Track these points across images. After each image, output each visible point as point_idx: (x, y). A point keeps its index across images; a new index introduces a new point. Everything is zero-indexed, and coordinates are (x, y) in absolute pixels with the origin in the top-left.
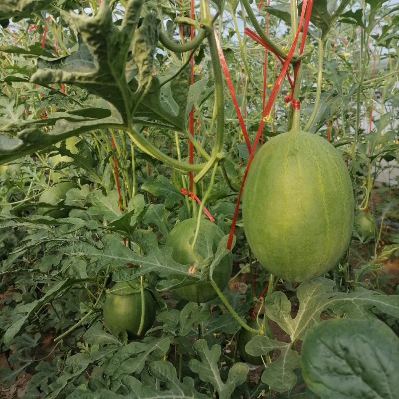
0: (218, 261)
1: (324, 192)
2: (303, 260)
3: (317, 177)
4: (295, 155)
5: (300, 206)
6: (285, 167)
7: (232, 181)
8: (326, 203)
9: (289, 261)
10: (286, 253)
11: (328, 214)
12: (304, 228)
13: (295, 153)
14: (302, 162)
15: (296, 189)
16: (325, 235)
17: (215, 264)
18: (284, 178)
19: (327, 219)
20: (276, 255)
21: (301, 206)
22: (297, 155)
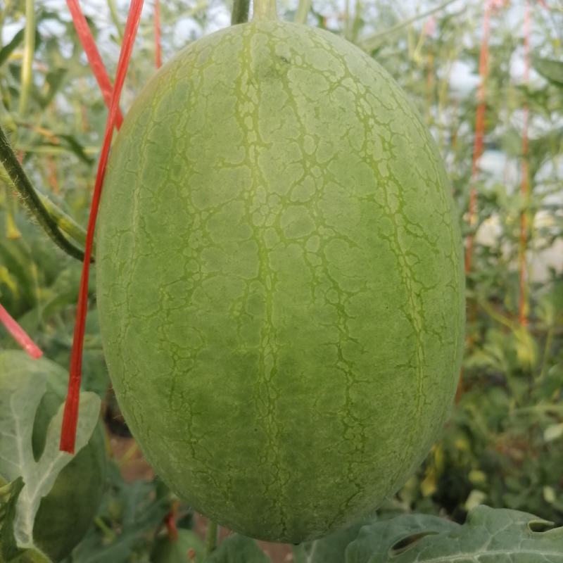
0: (49, 480)
1: (399, 211)
2: (338, 480)
3: (371, 157)
4: (282, 77)
5: (319, 274)
6: (249, 122)
7: (62, 221)
8: (408, 254)
9: (284, 491)
10: (276, 464)
11: (418, 296)
12: (341, 358)
13: (278, 67)
14: (309, 100)
15: (298, 203)
16: (411, 375)
17: (41, 490)
18: (246, 162)
19: (415, 315)
20: (234, 473)
21: (325, 271)
22: (289, 76)
